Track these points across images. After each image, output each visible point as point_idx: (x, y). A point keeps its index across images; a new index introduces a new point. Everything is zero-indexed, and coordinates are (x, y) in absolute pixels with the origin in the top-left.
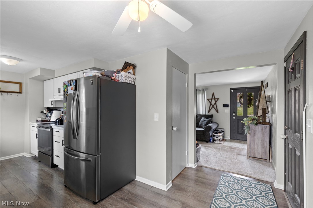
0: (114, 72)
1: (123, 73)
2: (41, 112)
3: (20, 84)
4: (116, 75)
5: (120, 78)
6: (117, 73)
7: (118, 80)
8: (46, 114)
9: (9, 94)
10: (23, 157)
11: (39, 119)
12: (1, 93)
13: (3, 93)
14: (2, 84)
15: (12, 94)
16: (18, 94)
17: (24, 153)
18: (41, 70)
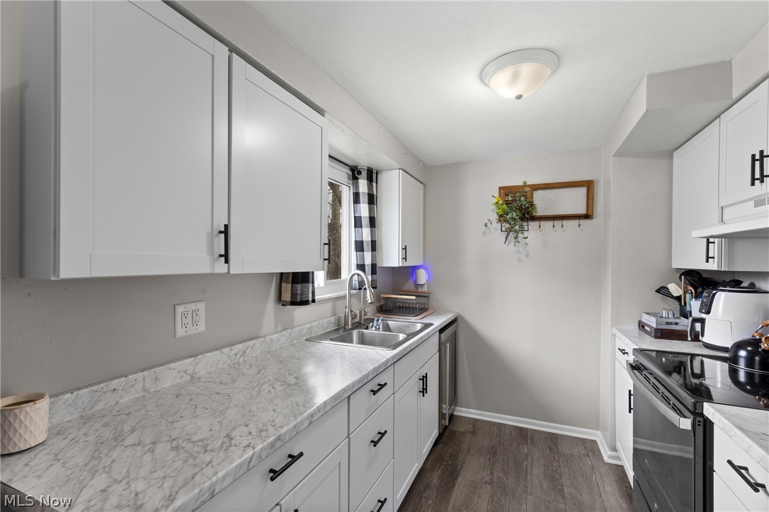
2: (658, 291)
3: (589, 185)
8: (678, 299)
9: (558, 223)
10: (591, 448)
11: (652, 322)
12: (537, 223)
13: (543, 223)
14: (539, 197)
15: (565, 222)
16: (583, 222)
17: (599, 432)
18: (648, 86)
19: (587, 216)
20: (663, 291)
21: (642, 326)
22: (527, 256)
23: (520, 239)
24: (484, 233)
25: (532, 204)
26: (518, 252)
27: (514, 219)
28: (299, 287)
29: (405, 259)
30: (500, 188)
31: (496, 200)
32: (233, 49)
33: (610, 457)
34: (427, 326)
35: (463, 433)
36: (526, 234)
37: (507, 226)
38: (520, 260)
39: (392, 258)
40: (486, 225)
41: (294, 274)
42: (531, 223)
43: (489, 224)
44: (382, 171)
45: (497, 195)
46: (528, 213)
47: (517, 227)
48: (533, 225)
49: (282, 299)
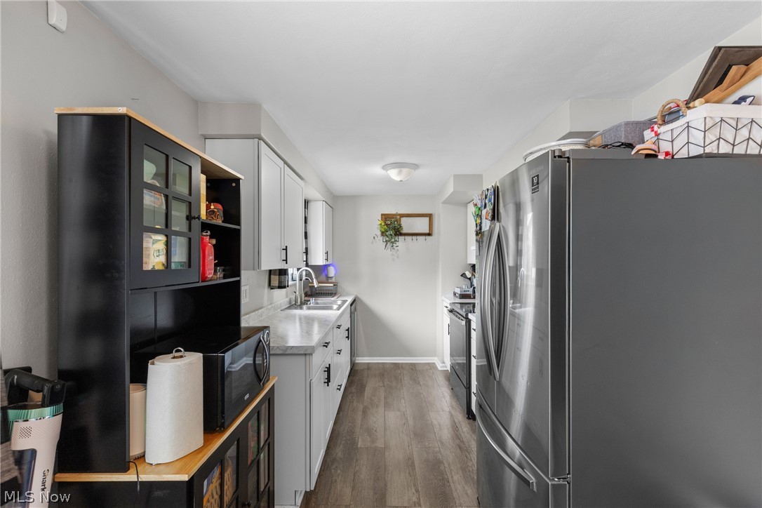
0: (650, 124)
1: (700, 113)
2: (461, 276)
3: (430, 216)
4: (657, 134)
5: (682, 140)
6: (664, 123)
7: (667, 154)
8: (470, 279)
9: (414, 238)
10: (432, 366)
11: (458, 291)
12: (403, 237)
13: (406, 237)
14: (404, 221)
15: (418, 237)
16: (427, 237)
17: (436, 358)
18: (454, 180)
19: (429, 234)
20: (463, 275)
21: (455, 294)
22: (398, 257)
23: (394, 247)
24: (372, 243)
25: (400, 225)
26: (393, 255)
27: (391, 235)
28: (283, 277)
29: (327, 260)
30: (382, 215)
31: (380, 223)
32: (285, 163)
33: (442, 367)
34: (344, 302)
35: (363, 370)
36: (397, 244)
37: (387, 239)
38: (393, 260)
39: (318, 259)
40: (374, 238)
41: (280, 270)
42: (400, 237)
43: (376, 238)
44: (310, 201)
45: (380, 219)
46: (399, 231)
47: (393, 240)
48: (401, 238)
49: (272, 285)
